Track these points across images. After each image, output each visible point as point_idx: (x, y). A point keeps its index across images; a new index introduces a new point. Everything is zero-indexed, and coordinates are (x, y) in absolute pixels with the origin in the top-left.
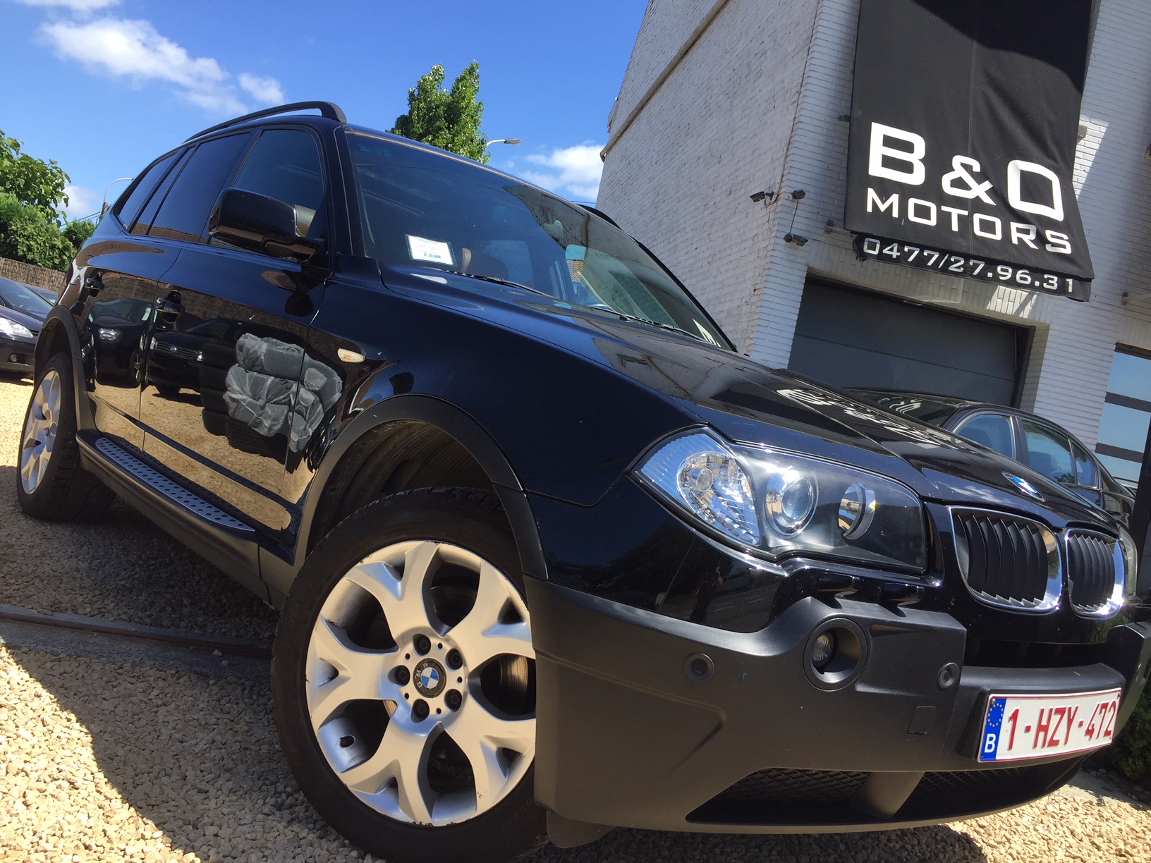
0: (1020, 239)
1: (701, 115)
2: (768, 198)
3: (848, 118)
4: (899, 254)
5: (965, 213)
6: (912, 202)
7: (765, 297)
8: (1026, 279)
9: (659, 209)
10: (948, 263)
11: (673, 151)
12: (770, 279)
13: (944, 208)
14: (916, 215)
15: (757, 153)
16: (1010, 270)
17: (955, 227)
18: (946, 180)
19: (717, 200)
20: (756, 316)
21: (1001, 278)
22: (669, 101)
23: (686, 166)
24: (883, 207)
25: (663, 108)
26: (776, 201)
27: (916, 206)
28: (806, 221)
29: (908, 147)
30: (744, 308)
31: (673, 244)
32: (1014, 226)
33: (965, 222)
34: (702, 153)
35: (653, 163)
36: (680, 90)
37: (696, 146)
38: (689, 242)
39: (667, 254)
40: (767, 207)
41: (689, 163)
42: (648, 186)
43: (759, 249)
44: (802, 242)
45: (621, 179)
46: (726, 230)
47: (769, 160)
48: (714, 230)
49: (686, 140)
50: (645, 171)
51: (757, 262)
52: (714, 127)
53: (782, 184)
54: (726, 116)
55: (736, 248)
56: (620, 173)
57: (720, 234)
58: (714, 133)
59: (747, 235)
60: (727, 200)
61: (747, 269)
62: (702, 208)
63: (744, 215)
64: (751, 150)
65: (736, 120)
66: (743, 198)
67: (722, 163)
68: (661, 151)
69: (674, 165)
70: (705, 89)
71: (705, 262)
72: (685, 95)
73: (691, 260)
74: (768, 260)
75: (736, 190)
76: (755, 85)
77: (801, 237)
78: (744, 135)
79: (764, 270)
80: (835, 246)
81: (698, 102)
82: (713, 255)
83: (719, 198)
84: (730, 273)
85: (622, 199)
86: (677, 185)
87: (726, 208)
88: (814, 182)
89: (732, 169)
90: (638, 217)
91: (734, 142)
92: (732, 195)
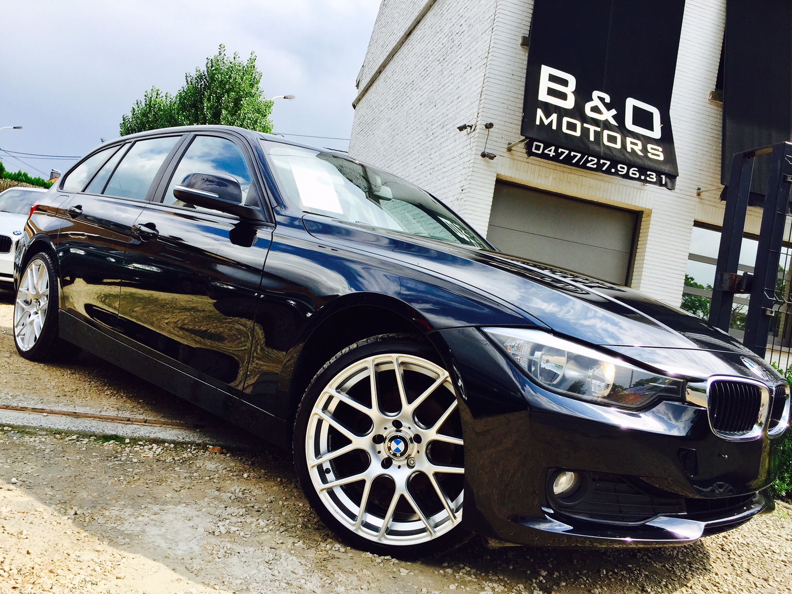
0: (632, 149)
1: (421, 75)
2: (469, 128)
4: (554, 154)
5: (599, 129)
6: (565, 120)
8: (635, 174)
9: (395, 139)
10: (587, 161)
11: (403, 99)
12: (472, 182)
13: (585, 125)
15: (460, 99)
16: (626, 167)
17: (592, 138)
18: (588, 107)
19: (434, 131)
20: (463, 208)
21: (620, 172)
22: (399, 67)
23: (412, 110)
24: (546, 122)
25: (394, 72)
26: (474, 130)
27: (568, 122)
28: (495, 143)
29: (565, 83)
30: (456, 202)
31: (405, 163)
32: (628, 140)
33: (598, 135)
34: (423, 101)
35: (390, 108)
36: (406, 59)
37: (419, 96)
38: (417, 160)
39: (402, 169)
40: (468, 134)
41: (414, 108)
42: (386, 124)
43: (464, 163)
44: (492, 157)
45: (368, 120)
46: (442, 151)
47: (469, 103)
48: (433, 151)
49: (411, 92)
50: (384, 114)
51: (463, 172)
52: (430, 82)
53: (479, 119)
54: (439, 75)
55: (448, 163)
56: (366, 116)
57: (437, 154)
58: (431, 86)
59: (456, 154)
60: (441, 131)
61: (457, 176)
62: (425, 137)
63: (453, 141)
64: (456, 97)
65: (445, 78)
66: (452, 129)
67: (437, 106)
68: (395, 100)
69: (404, 109)
70: (423, 58)
71: (428, 173)
72: (410, 62)
73: (418, 173)
74: (471, 169)
75: (447, 124)
76: (458, 53)
77: (492, 154)
78: (451, 88)
79: (468, 176)
80: (514, 159)
81: (419, 66)
82: (433, 168)
83: (436, 130)
84: (445, 180)
85: (368, 134)
86: (406, 122)
87: (440, 136)
88: (499, 118)
89: (444, 110)
90: (381, 145)
91: (445, 92)
92: (444, 128)
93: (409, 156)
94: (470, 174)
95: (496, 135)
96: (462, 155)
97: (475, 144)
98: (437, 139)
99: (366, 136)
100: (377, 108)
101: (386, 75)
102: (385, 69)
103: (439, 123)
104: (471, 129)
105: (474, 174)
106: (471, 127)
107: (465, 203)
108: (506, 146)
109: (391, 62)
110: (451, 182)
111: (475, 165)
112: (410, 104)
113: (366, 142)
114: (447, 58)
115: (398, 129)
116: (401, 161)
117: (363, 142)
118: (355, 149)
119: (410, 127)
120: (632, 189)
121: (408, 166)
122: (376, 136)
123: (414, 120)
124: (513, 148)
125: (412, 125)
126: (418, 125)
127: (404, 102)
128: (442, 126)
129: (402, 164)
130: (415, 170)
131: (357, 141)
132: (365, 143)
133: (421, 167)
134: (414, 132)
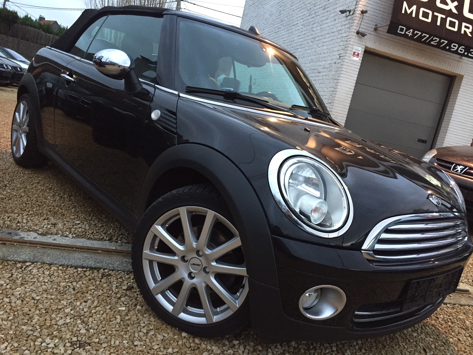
2: (348, 12)
7: (346, 61)
9: (281, 13)
12: (348, 52)
19: (316, 11)
20: (340, 69)
26: (352, 14)
28: (366, 25)
30: (334, 65)
31: (290, 31)
38: (300, 31)
39: (287, 36)
40: (347, 17)
43: (342, 37)
44: (363, 35)
46: (322, 26)
48: (315, 25)
51: (342, 44)
53: (357, 6)
55: (328, 36)
57: (319, 28)
59: (335, 30)
60: (322, 12)
61: (335, 46)
62: (308, 15)
63: (333, 20)
66: (333, 12)
71: (309, 41)
73: (301, 40)
74: (347, 43)
75: (328, 7)
77: (364, 32)
79: (346, 47)
80: (378, 36)
82: (314, 38)
83: (318, 10)
84: (325, 47)
85: (259, 7)
86: (292, 2)
87: (322, 15)
88: (371, 6)
90: (269, 17)
92: (325, 10)
93: (293, 27)
94: (346, 46)
95: (368, 18)
96: (340, 32)
97: (352, 25)
98: (318, 17)
99: (257, 9)
103: (321, 6)
104: (350, 13)
105: (350, 46)
106: (350, 11)
107: (341, 66)
108: (374, 27)
110: (330, 51)
111: (352, 40)
113: (257, 13)
115: (285, 6)
116: (286, 30)
117: (254, 12)
118: (247, 16)
119: (295, 6)
120: (453, 61)
121: (292, 34)
122: (266, 9)
124: (378, 29)
125: (297, 5)
126: (301, 6)
128: (323, 8)
129: (287, 32)
130: (299, 37)
131: (251, 10)
132: (255, 14)
133: (303, 36)
134: (299, 9)
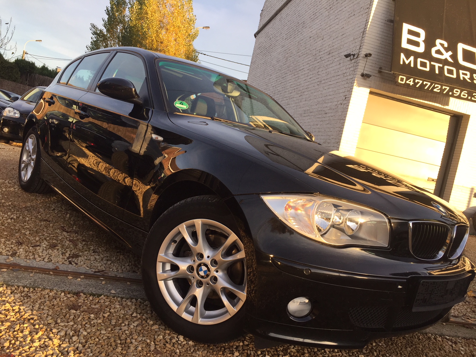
0: (463, 78)
1: (311, 18)
2: (352, 56)
3: (391, 21)
4: (413, 83)
5: (441, 65)
6: (419, 60)
8: (465, 96)
9: (288, 60)
10: (434, 88)
11: (295, 34)
13: (432, 63)
14: (421, 66)
15: (344, 36)
16: (459, 91)
17: (437, 72)
18: (433, 50)
19: (321, 56)
20: (346, 110)
21: (455, 95)
22: (292, 11)
23: (303, 41)
24: (407, 62)
25: (288, 14)
26: (357, 58)
27: (421, 62)
28: (371, 67)
29: (418, 35)
30: (340, 106)
31: (296, 76)
32: (461, 72)
33: (441, 69)
34: (312, 35)
35: (284, 39)
36: (298, 6)
37: (308, 32)
38: (306, 75)
39: (293, 80)
40: (351, 60)
41: (305, 40)
42: (281, 49)
43: (347, 79)
44: (368, 77)
45: (266, 46)
46: (327, 70)
47: (352, 39)
48: (320, 70)
49: (302, 29)
50: (279, 42)
51: (346, 86)
52: (319, 23)
53: (360, 50)
54: (326, 18)
55: (333, 79)
56: (265, 43)
57: (324, 72)
58: (319, 25)
59: (340, 73)
60: (328, 57)
61: (340, 88)
62: (313, 60)
63: (338, 64)
64: (341, 34)
65: (331, 21)
66: (337, 56)
67: (324, 40)
68: (288, 34)
69: (296, 40)
70: (312, 6)
71: (316, 84)
72: (301, 8)
73: (308, 84)
74: (353, 84)
75: (333, 52)
76: (343, 4)
77: (369, 74)
78: (337, 27)
79: (351, 89)
80: (383, 78)
81: (308, 12)
82: (320, 81)
83: (323, 56)
84: (331, 90)
85: (266, 55)
86: (298, 49)
87: (326, 60)
88: (375, 50)
89: (331, 43)
90: (276, 63)
91: (331, 30)
92: (330, 55)
93: (300, 72)
95: (371, 61)
96: (345, 75)
97: (357, 67)
98: (324, 62)
99: (264, 56)
100: (274, 38)
101: (281, 17)
102: (281, 13)
103: (326, 51)
104: (354, 57)
106: (354, 55)
107: (347, 107)
108: (378, 69)
109: (286, 8)
110: (336, 93)
112: (301, 37)
113: (264, 60)
114: (333, 7)
115: (291, 53)
116: (293, 75)
117: (262, 60)
118: (255, 64)
119: (300, 53)
121: (299, 79)
122: (273, 57)
123: (304, 48)
125: (303, 51)
126: (307, 52)
127: (296, 35)
128: (328, 53)
129: (294, 77)
130: (305, 81)
131: (258, 58)
133: (310, 80)
134: (305, 55)
